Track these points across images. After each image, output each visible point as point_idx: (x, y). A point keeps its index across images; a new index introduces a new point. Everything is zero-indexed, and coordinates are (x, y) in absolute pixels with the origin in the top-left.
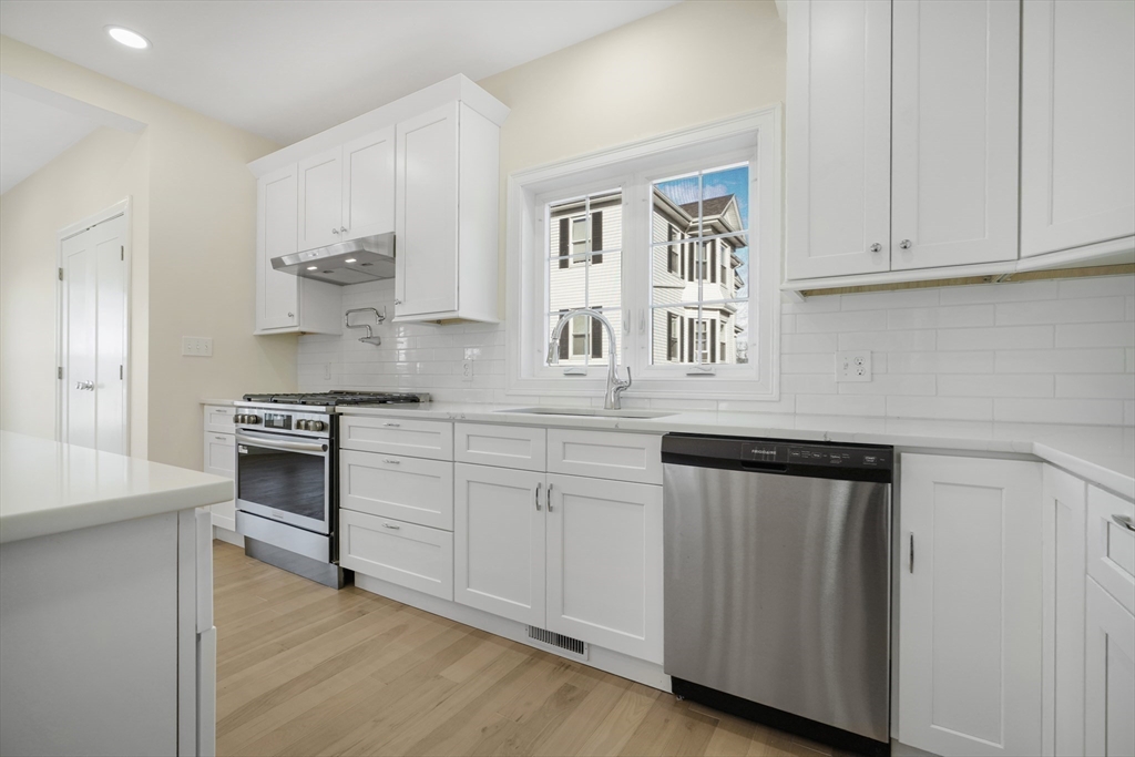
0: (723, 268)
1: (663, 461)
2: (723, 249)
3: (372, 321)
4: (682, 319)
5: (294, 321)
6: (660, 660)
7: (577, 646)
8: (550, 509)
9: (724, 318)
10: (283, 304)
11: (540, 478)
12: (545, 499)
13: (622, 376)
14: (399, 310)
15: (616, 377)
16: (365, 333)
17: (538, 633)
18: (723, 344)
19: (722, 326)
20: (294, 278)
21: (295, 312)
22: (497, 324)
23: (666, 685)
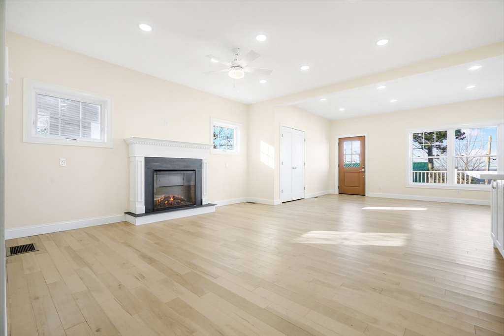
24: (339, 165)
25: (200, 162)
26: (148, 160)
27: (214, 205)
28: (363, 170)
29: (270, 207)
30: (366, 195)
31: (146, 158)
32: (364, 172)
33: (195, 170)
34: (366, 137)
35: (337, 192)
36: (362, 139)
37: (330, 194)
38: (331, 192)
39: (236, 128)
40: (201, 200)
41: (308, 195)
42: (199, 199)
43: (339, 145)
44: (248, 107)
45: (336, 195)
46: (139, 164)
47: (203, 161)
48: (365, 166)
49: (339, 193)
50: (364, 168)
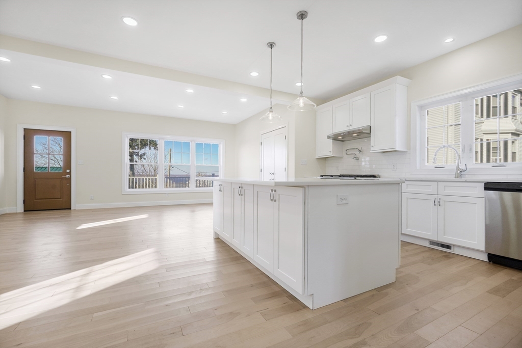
0: (514, 108)
1: (485, 190)
2: (514, 97)
3: (357, 153)
4: (482, 140)
5: (332, 154)
6: (483, 249)
7: (448, 247)
8: (440, 205)
9: (515, 137)
10: (327, 148)
11: (436, 196)
12: (436, 203)
13: (462, 167)
14: (372, 149)
15: (460, 167)
16: (354, 156)
17: (433, 243)
18: (514, 153)
19: (513, 142)
20: (332, 140)
21: (331, 150)
22: (406, 152)
23: (485, 258)
24: (24, 168)
28: (68, 176)
32: (70, 178)
34: (72, 134)
36: (67, 135)
43: (24, 139)
45: (20, 213)
48: (70, 171)
49: (25, 211)
50: (70, 173)
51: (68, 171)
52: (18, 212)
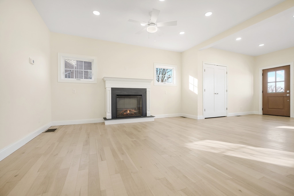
24: (263, 91)
25: (145, 90)
26: (113, 89)
27: (153, 117)
28: (288, 95)
29: (195, 120)
30: (291, 116)
31: (112, 88)
32: (289, 97)
33: (141, 95)
34: (291, 66)
35: (260, 112)
36: (287, 68)
37: (254, 114)
38: (255, 112)
39: (173, 68)
40: (146, 113)
41: (230, 114)
42: (145, 112)
43: (263, 75)
44: (181, 54)
46: (108, 92)
47: (147, 90)
48: (290, 92)
49: (263, 114)
50: (289, 93)
51: (288, 91)
52: (259, 114)
